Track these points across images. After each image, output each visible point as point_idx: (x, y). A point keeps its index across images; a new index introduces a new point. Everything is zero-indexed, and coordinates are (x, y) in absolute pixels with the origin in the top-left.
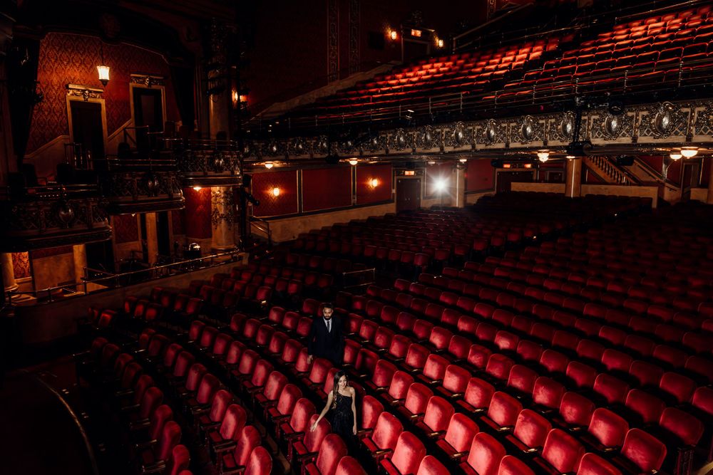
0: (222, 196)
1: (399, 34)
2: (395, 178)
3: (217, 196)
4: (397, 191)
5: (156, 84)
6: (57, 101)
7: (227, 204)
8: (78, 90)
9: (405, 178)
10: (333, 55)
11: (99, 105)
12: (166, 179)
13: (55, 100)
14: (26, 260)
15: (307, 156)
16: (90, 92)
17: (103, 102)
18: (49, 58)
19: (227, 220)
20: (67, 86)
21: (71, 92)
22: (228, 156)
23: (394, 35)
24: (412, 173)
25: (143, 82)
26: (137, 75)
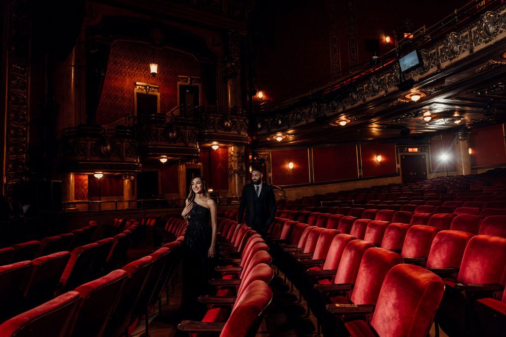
0: (236, 155)
1: (392, 38)
2: (399, 154)
3: (232, 156)
4: (402, 165)
5: (195, 82)
6: (128, 92)
7: (239, 162)
8: (142, 86)
9: (408, 154)
10: (335, 60)
11: (156, 96)
12: (183, 132)
13: (127, 91)
14: (86, 187)
15: (304, 123)
16: (150, 87)
17: (158, 94)
18: (124, 66)
19: (239, 174)
20: (135, 83)
21: (138, 87)
22: (236, 120)
23: (388, 39)
24: (416, 150)
25: (187, 82)
26: (183, 76)
